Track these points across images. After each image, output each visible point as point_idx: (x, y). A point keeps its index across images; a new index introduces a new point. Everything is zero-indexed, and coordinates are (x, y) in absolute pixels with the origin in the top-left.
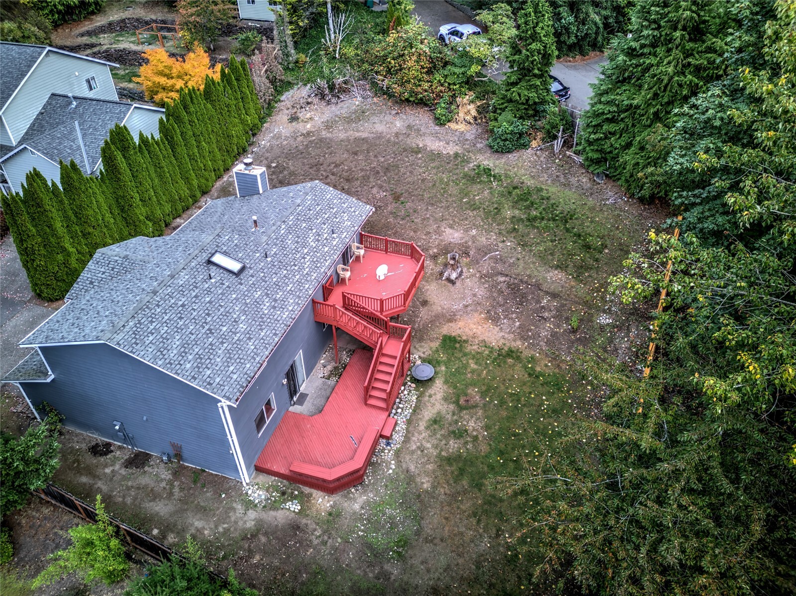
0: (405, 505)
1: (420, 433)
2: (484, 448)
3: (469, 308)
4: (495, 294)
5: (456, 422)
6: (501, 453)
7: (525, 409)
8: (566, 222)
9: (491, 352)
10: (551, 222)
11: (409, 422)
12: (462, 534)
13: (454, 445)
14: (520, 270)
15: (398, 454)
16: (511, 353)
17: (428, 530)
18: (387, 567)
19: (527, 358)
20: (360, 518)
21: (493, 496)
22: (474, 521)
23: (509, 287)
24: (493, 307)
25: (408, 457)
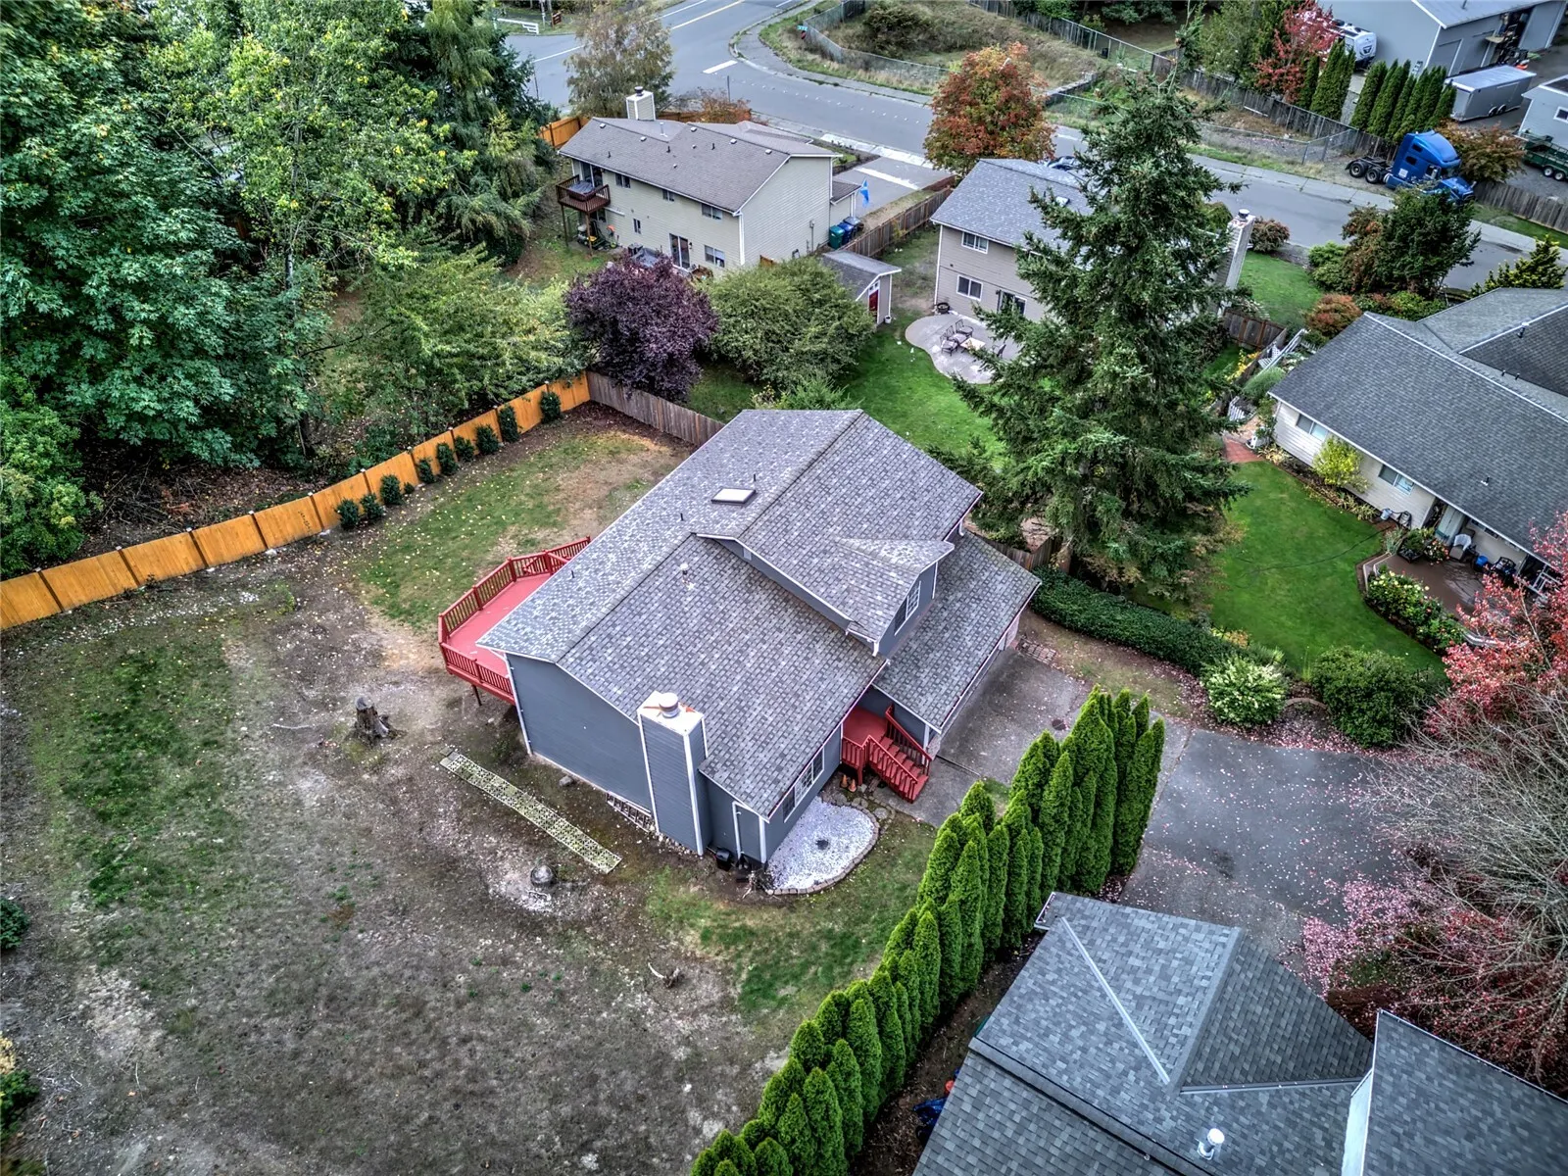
4: (343, 680)
8: (118, 715)
9: (419, 620)
10: (140, 726)
14: (275, 690)
16: (395, 613)
23: (311, 682)
24: (361, 668)
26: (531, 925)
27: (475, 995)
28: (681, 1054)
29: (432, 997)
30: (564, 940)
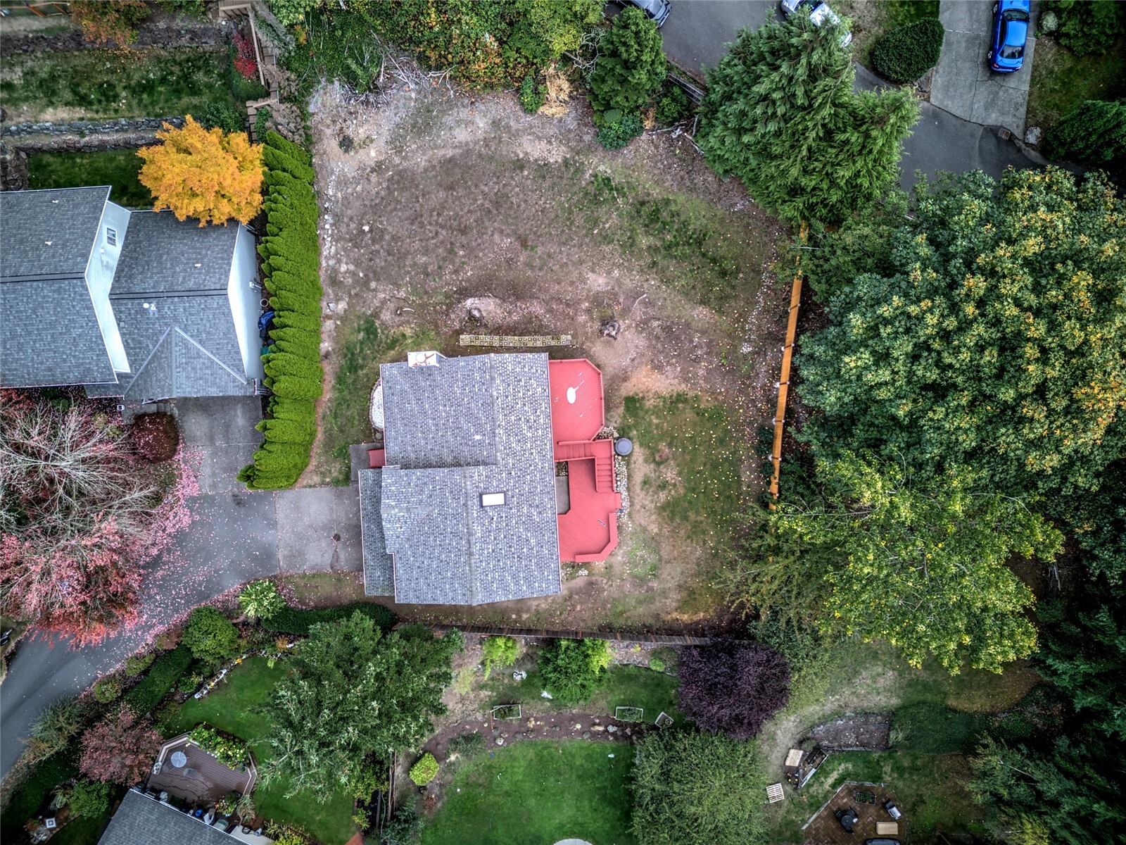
0: (646, 545)
1: (638, 495)
2: (682, 491)
3: (636, 362)
4: (654, 342)
5: (659, 477)
6: (693, 490)
7: (702, 448)
8: (701, 244)
9: (664, 402)
10: (686, 248)
11: (628, 489)
12: (684, 551)
13: (663, 496)
14: (668, 311)
15: (630, 515)
16: (680, 398)
17: (666, 557)
18: (650, 584)
19: (692, 398)
20: (625, 563)
21: (696, 522)
22: (689, 541)
23: (663, 329)
24: (655, 355)
25: (637, 516)
26: (464, 293)
27: (451, 251)
28: (373, 285)
29: (464, 239)
30: (447, 296)
